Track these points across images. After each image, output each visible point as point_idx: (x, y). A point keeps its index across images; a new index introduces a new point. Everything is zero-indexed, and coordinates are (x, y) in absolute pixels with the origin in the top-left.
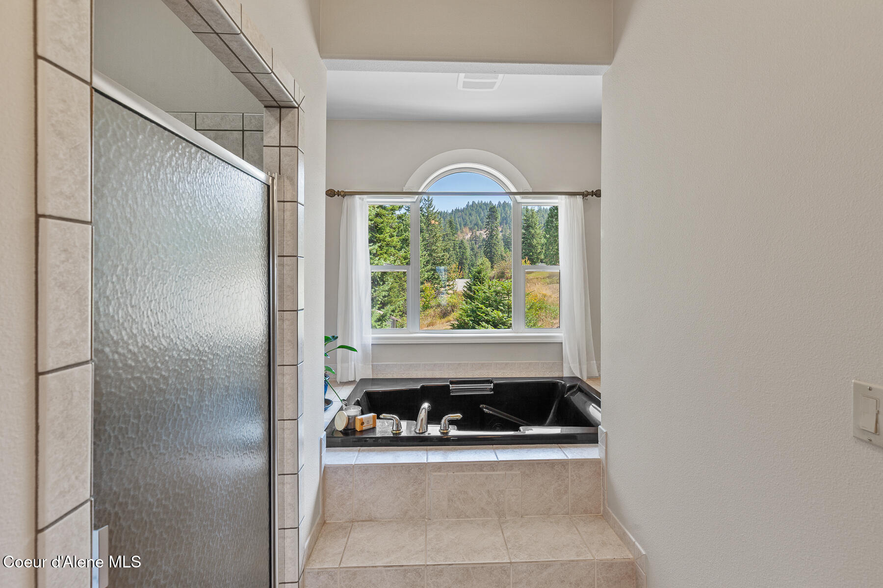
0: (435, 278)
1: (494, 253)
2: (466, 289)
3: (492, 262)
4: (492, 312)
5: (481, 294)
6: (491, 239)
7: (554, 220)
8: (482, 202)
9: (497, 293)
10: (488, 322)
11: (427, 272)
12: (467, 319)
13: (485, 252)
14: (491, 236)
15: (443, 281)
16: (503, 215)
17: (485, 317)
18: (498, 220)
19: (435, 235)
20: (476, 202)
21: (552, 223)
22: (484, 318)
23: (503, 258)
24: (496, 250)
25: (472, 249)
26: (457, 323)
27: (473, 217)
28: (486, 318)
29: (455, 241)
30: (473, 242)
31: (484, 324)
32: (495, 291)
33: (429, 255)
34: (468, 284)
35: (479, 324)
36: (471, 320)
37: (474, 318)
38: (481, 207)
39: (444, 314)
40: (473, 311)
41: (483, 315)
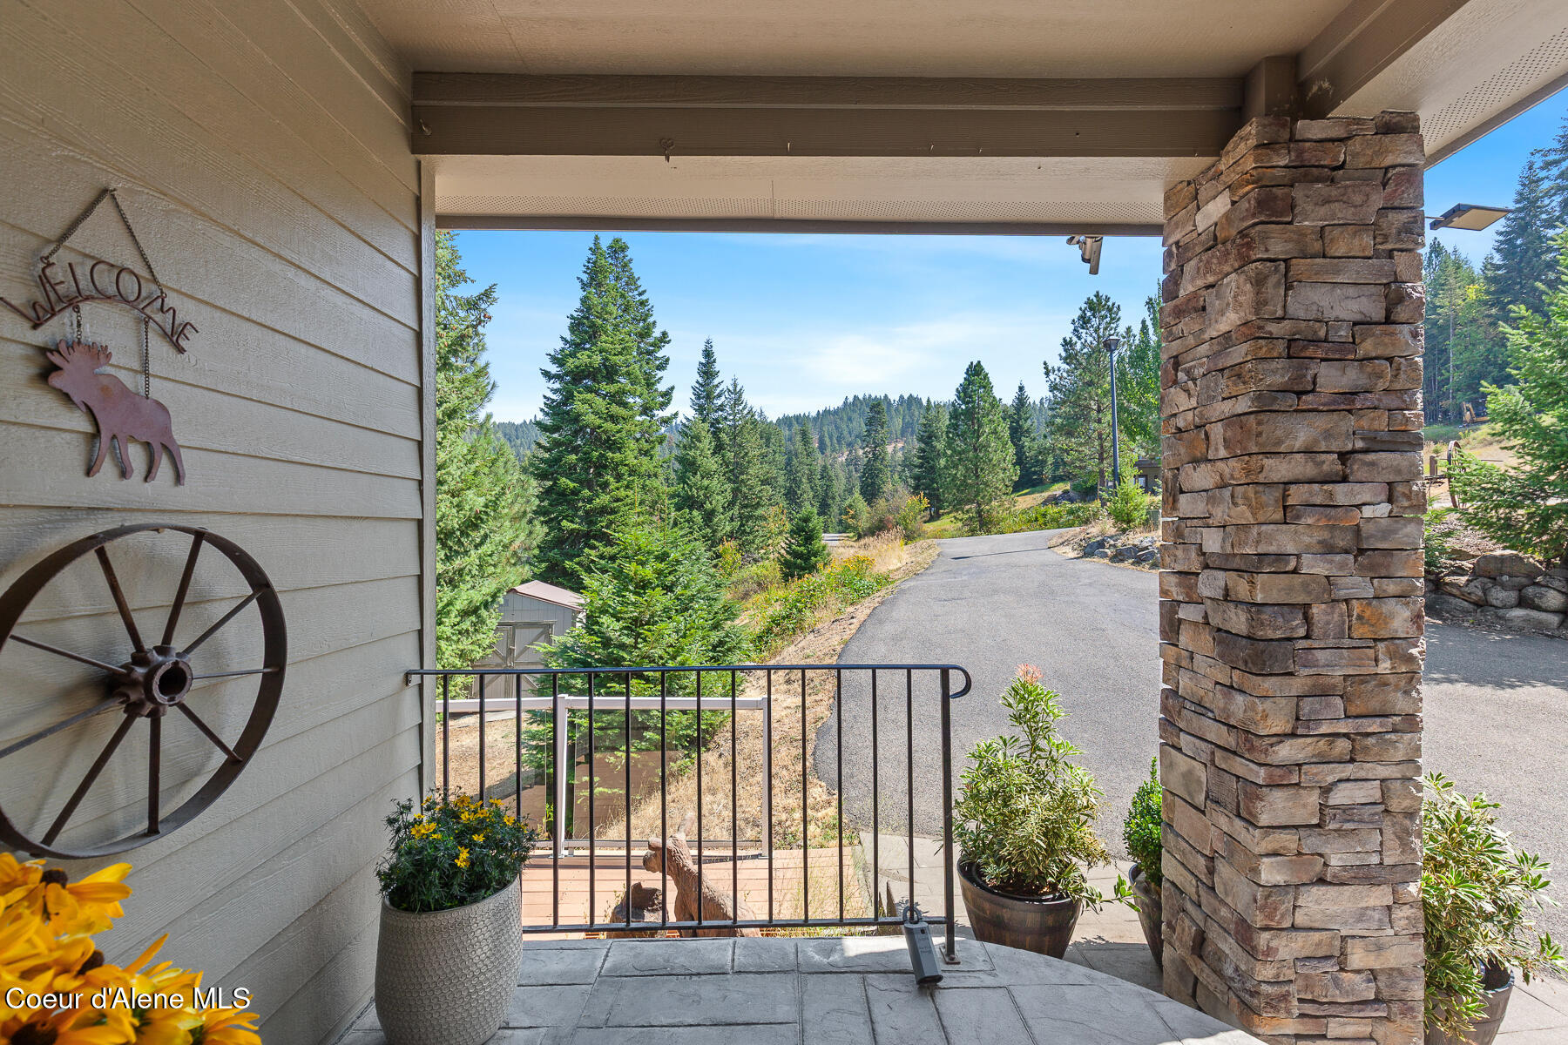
0: (744, 532)
1: (879, 486)
3: (870, 502)
6: (874, 461)
7: (960, 423)
8: (870, 396)
11: (730, 521)
13: (862, 484)
14: (874, 456)
16: (908, 419)
19: (747, 454)
20: (861, 397)
21: (955, 429)
24: (882, 480)
27: (855, 423)
29: (811, 465)
33: (733, 490)
38: (865, 404)
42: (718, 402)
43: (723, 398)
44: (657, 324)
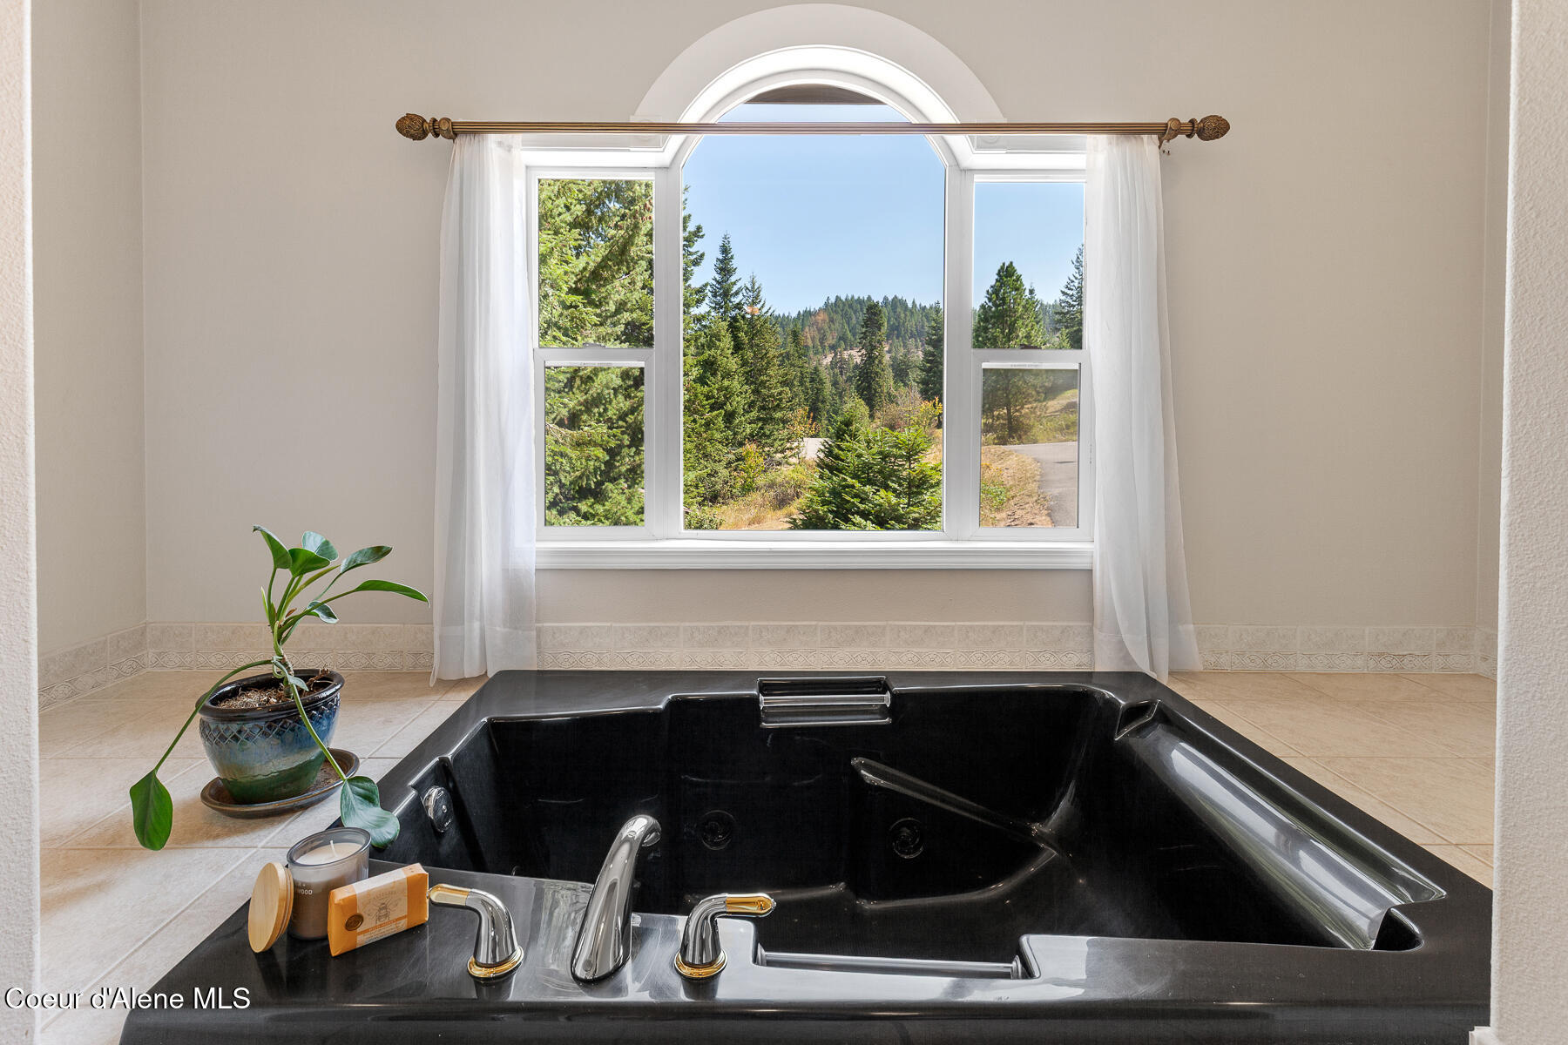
0: (764, 434)
1: (875, 390)
2: (822, 455)
3: (871, 407)
4: (874, 493)
5: (851, 457)
6: (870, 364)
7: (990, 326)
8: (853, 297)
9: (885, 456)
10: (865, 515)
11: (750, 423)
12: (822, 510)
13: (858, 388)
14: (870, 359)
15: (780, 440)
16: (893, 321)
17: (860, 505)
18: (884, 329)
19: (766, 354)
20: (843, 298)
21: (986, 333)
22: (859, 508)
23: (892, 399)
24: (878, 384)
25: (835, 384)
26: (802, 517)
27: (837, 325)
28: (862, 507)
29: (802, 367)
30: (837, 371)
31: (857, 519)
32: (880, 453)
33: (753, 392)
34: (827, 446)
35: (847, 520)
36: (831, 512)
37: (837, 507)
38: (851, 306)
39: (781, 502)
40: (834, 492)
41: (856, 501)
42: (736, 300)
43: (740, 297)
44: (692, 218)
